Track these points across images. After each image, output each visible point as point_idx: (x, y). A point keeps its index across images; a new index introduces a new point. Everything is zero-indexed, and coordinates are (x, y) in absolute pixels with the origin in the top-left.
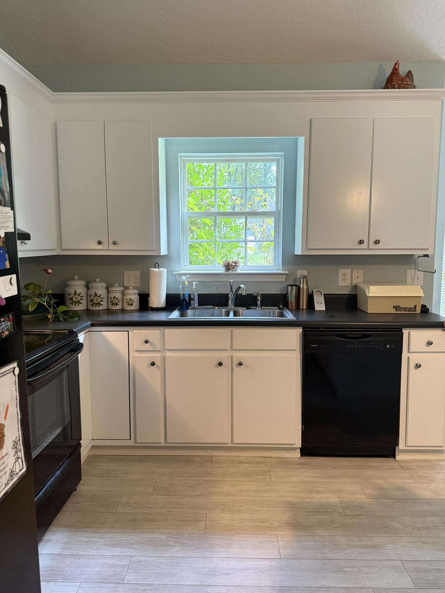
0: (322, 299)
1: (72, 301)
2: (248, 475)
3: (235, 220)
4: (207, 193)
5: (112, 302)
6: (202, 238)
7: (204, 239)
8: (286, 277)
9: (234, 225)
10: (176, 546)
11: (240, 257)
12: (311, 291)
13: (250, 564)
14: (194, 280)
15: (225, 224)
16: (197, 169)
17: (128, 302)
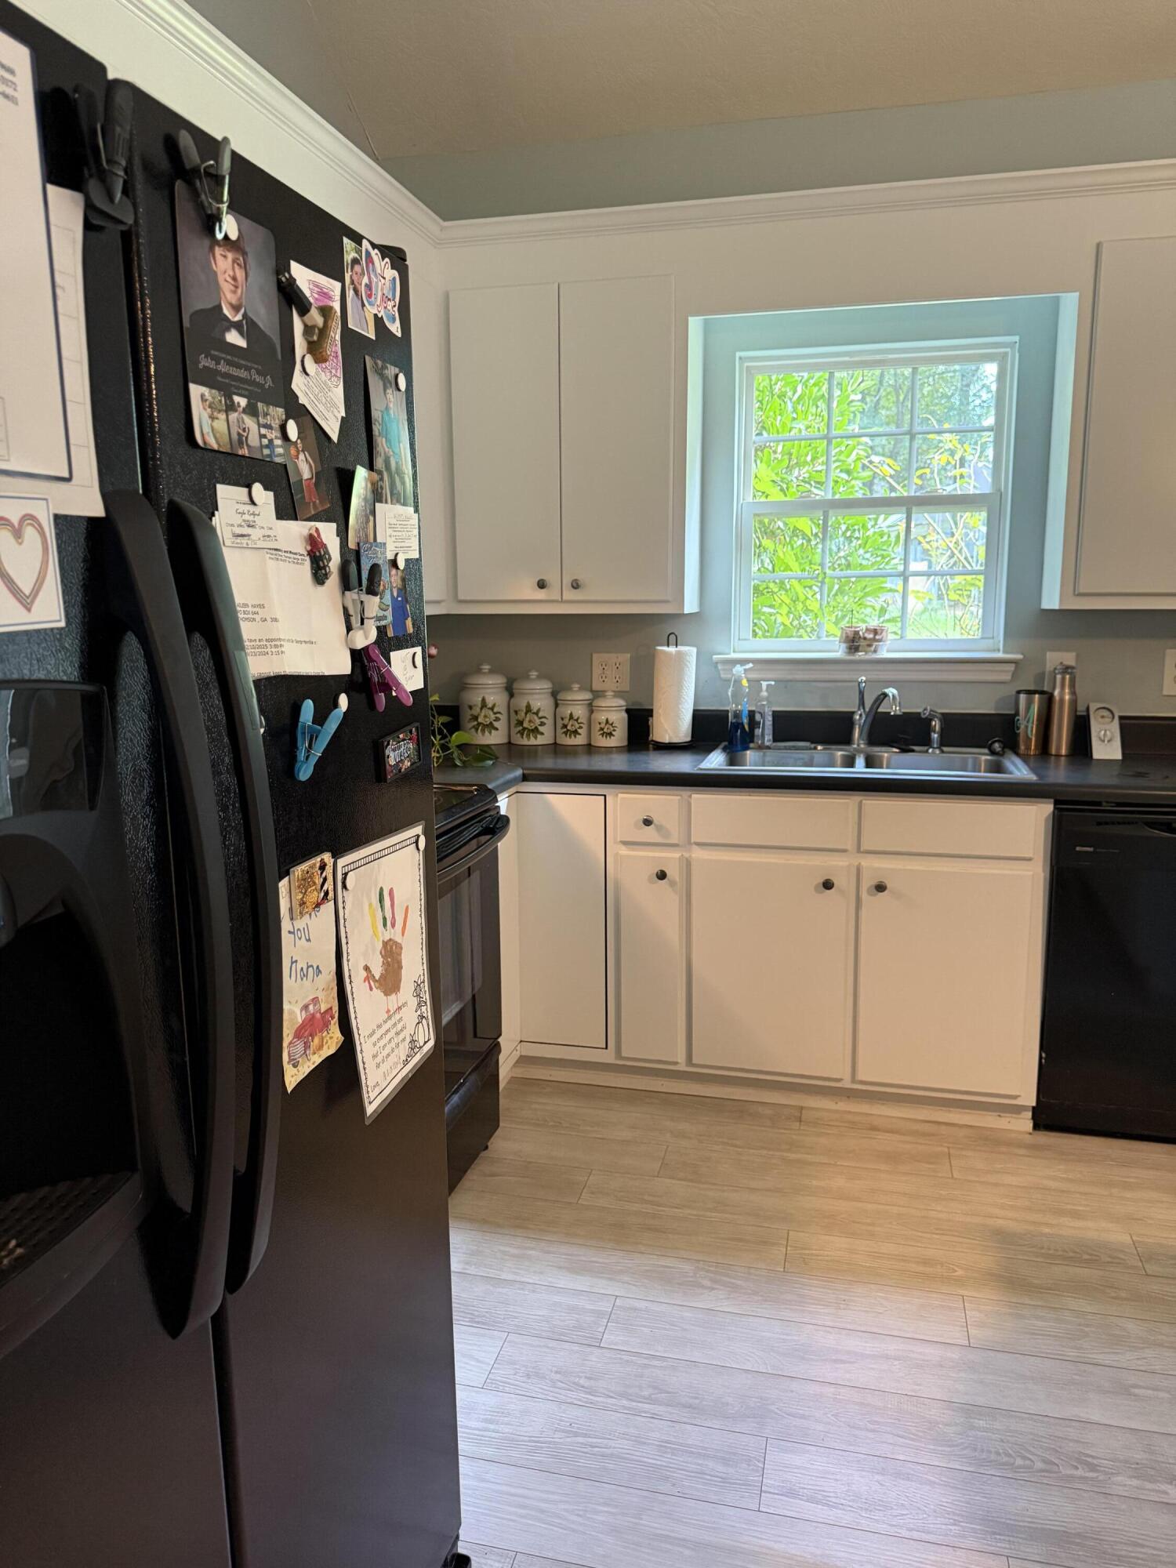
0: (1115, 727)
1: (476, 723)
2: (892, 1158)
3: (876, 520)
4: (805, 451)
5: (565, 726)
6: (788, 568)
7: (791, 570)
8: (1013, 669)
9: (875, 532)
10: (716, 1289)
11: (887, 617)
12: (1084, 709)
13: (893, 1347)
14: (764, 676)
15: (847, 529)
16: (778, 386)
17: (602, 729)
